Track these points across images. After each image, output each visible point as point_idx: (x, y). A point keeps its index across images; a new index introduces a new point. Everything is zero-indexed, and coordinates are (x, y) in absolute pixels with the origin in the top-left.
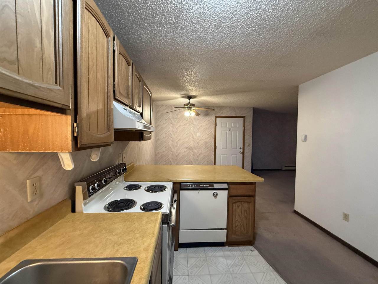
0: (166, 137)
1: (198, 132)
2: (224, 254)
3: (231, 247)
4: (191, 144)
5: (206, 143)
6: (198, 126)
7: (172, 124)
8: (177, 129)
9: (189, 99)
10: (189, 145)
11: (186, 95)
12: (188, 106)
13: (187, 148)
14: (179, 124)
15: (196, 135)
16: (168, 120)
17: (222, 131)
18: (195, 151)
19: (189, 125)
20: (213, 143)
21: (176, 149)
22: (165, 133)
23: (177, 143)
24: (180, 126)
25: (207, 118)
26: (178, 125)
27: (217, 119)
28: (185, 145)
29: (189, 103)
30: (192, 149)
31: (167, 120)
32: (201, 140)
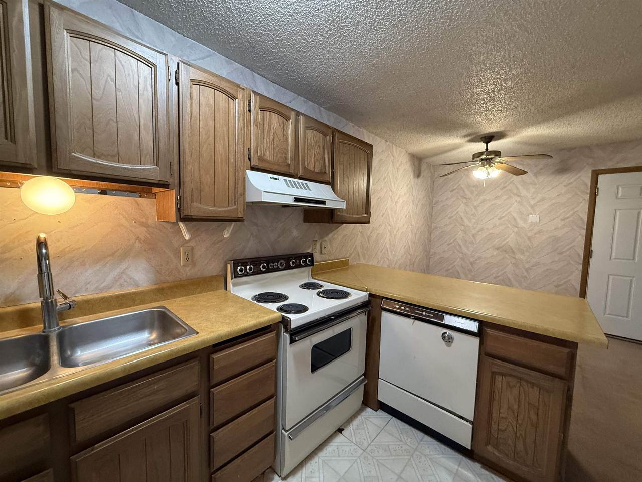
0: (450, 224)
1: (531, 214)
2: (457, 471)
3: (487, 470)
4: (511, 239)
5: (556, 240)
6: (533, 199)
7: (465, 198)
8: (475, 208)
9: (487, 143)
10: (505, 242)
11: (475, 135)
12: (483, 157)
13: (497, 249)
14: (482, 198)
15: (525, 221)
16: (457, 190)
17: (616, 210)
18: (522, 257)
19: (508, 199)
20: (582, 241)
21: (472, 249)
22: (449, 216)
23: (473, 236)
24: (484, 201)
25: (565, 178)
26: (480, 201)
27: (601, 177)
28: (494, 243)
29: (487, 149)
30: (513, 252)
31: (455, 192)
32: (539, 232)
